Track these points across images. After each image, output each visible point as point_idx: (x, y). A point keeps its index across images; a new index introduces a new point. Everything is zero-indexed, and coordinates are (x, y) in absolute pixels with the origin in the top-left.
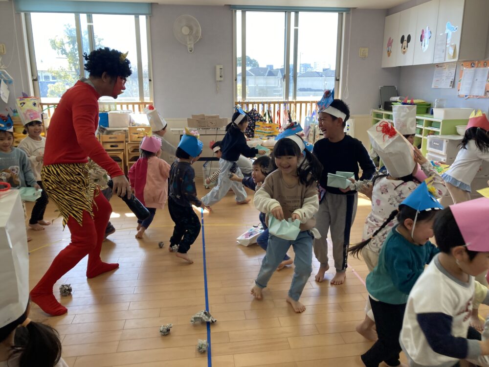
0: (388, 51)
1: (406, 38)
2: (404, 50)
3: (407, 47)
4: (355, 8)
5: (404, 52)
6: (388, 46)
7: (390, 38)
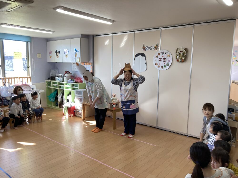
0: (50, 56)
1: (58, 52)
2: (58, 56)
3: (59, 55)
4: (33, 37)
5: (58, 57)
6: (50, 54)
7: (50, 51)
